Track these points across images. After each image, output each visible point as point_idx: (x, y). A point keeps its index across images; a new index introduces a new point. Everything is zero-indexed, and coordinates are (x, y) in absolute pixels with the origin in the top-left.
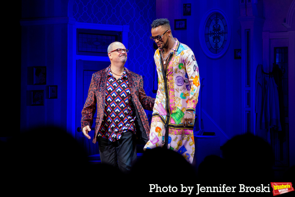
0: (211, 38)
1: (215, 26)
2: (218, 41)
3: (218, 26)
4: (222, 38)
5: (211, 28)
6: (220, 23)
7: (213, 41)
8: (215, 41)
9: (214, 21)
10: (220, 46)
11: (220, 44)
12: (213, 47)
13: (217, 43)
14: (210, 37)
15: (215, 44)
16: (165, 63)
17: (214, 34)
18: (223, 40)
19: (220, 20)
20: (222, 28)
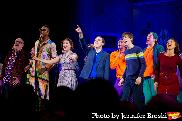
1: (163, 33)
2: (164, 40)
19: (165, 30)
20: (166, 34)
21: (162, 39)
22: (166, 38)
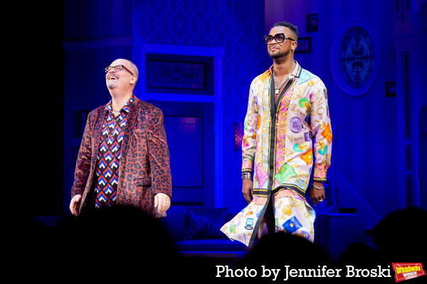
0: (349, 66)
1: (355, 47)
2: (360, 70)
3: (360, 47)
4: (366, 65)
5: (349, 51)
6: (363, 42)
7: (353, 69)
8: (355, 70)
9: (353, 40)
10: (362, 78)
11: (363, 74)
12: (353, 79)
13: (358, 73)
14: (347, 64)
15: (354, 74)
16: (277, 92)
17: (353, 59)
18: (368, 68)
19: (363, 38)
20: (367, 50)
21: (354, 65)
22: (365, 63)
